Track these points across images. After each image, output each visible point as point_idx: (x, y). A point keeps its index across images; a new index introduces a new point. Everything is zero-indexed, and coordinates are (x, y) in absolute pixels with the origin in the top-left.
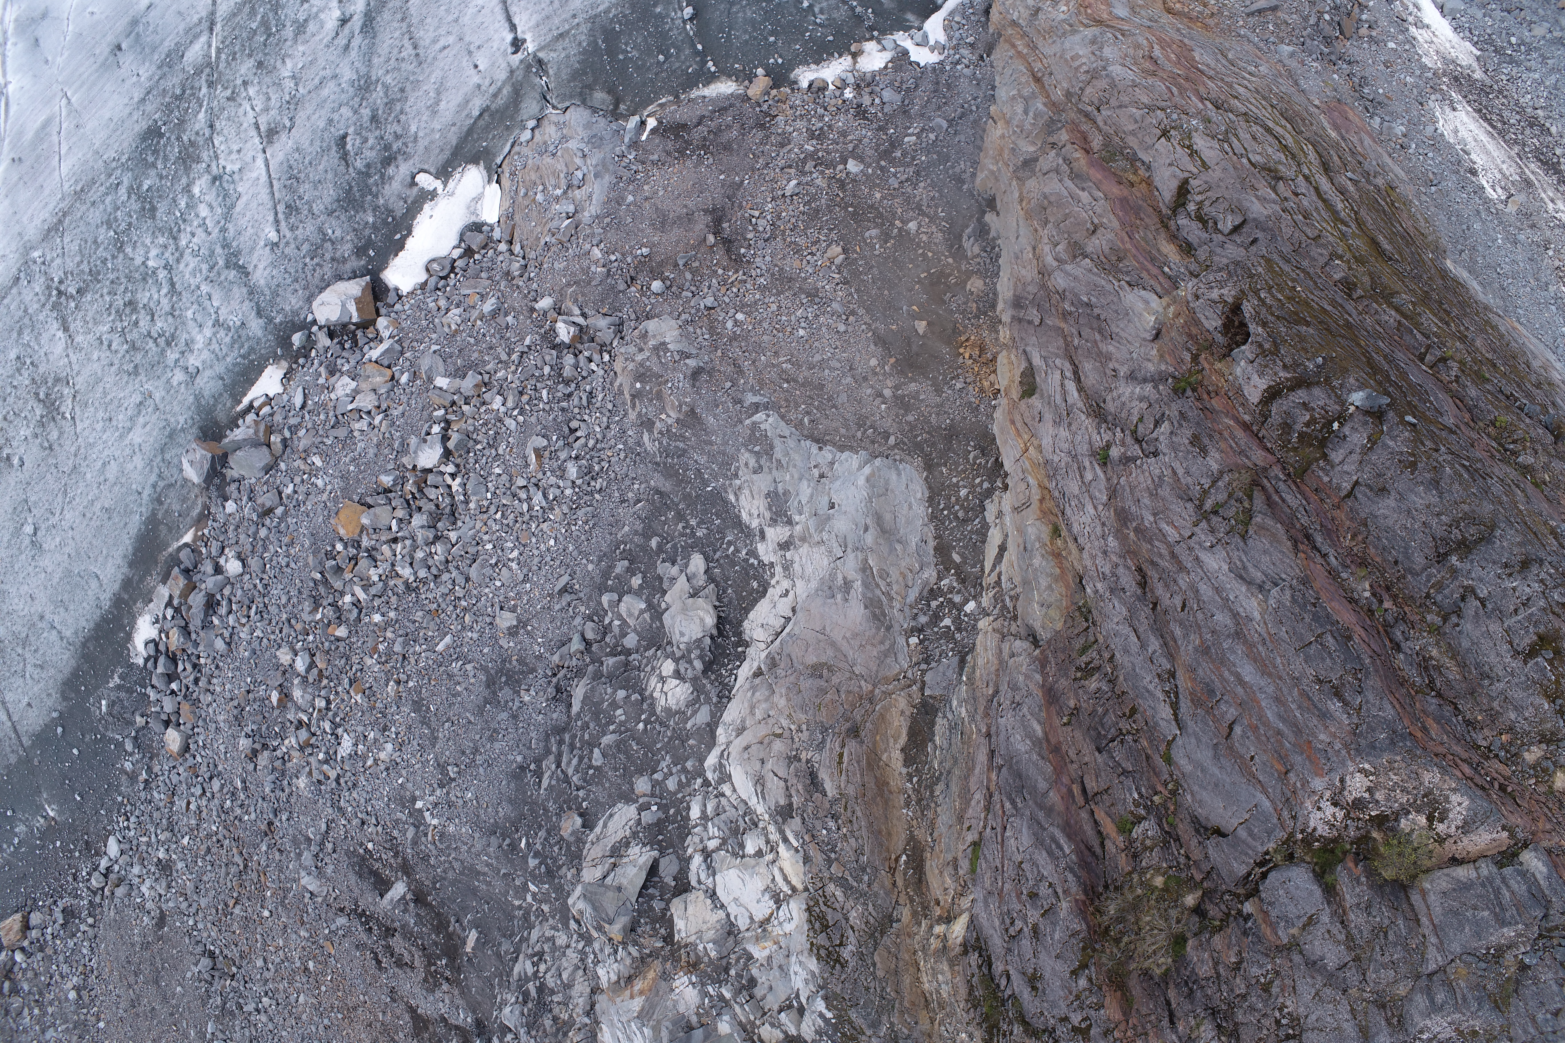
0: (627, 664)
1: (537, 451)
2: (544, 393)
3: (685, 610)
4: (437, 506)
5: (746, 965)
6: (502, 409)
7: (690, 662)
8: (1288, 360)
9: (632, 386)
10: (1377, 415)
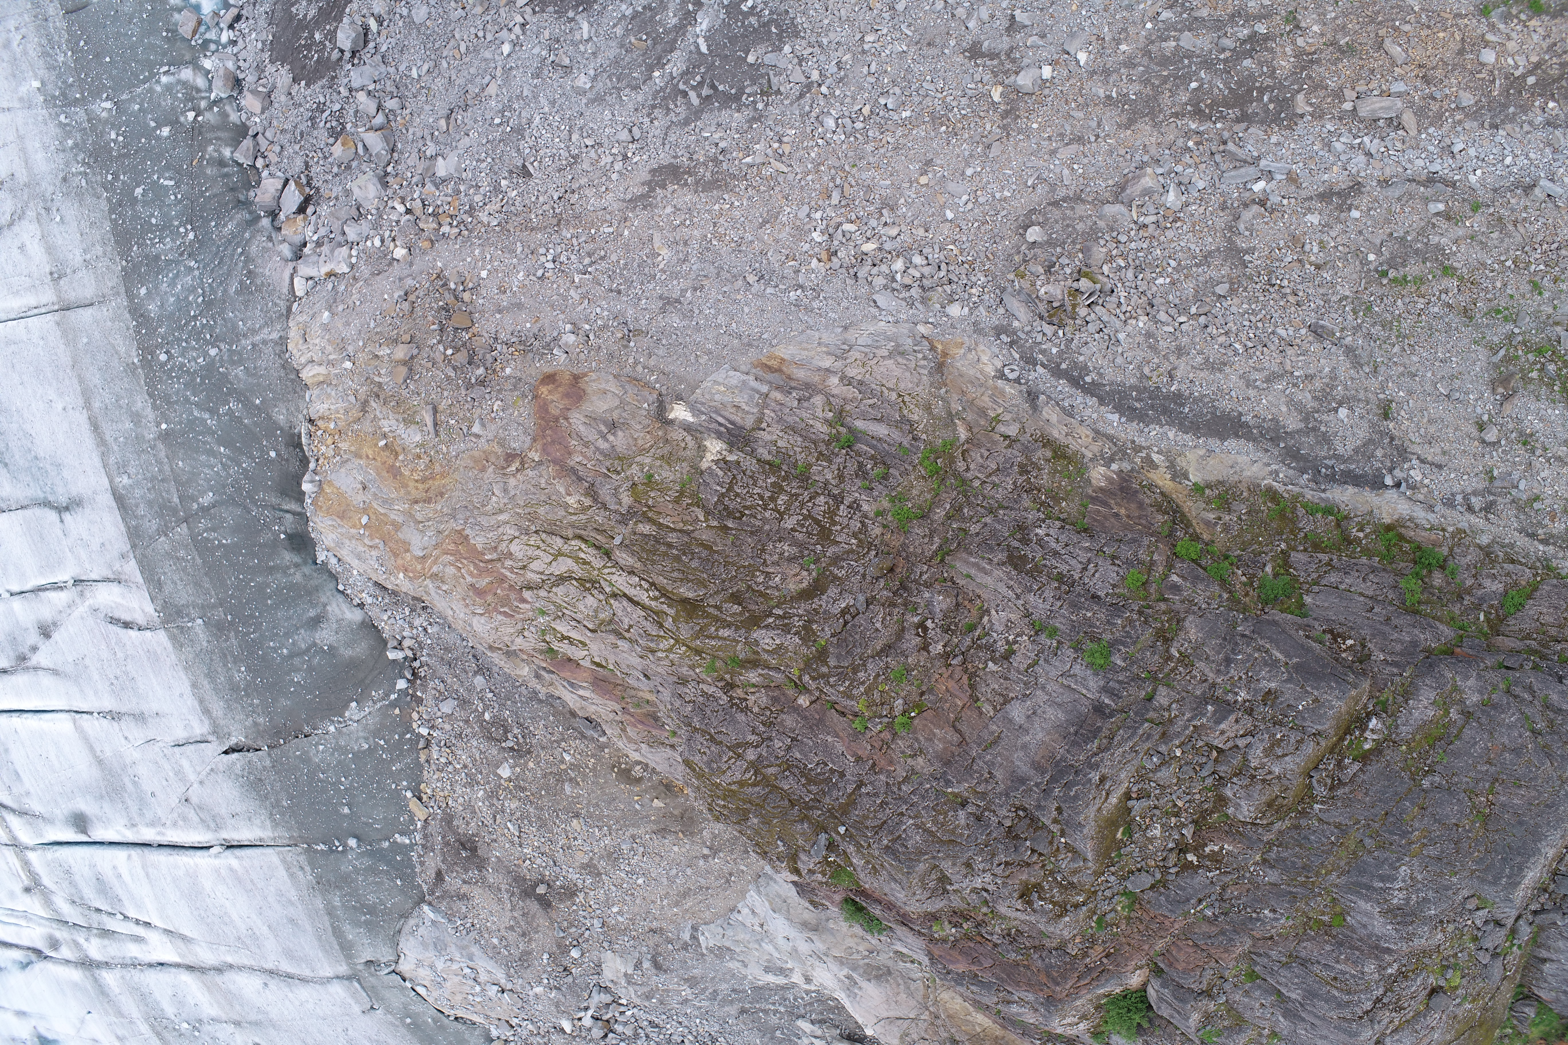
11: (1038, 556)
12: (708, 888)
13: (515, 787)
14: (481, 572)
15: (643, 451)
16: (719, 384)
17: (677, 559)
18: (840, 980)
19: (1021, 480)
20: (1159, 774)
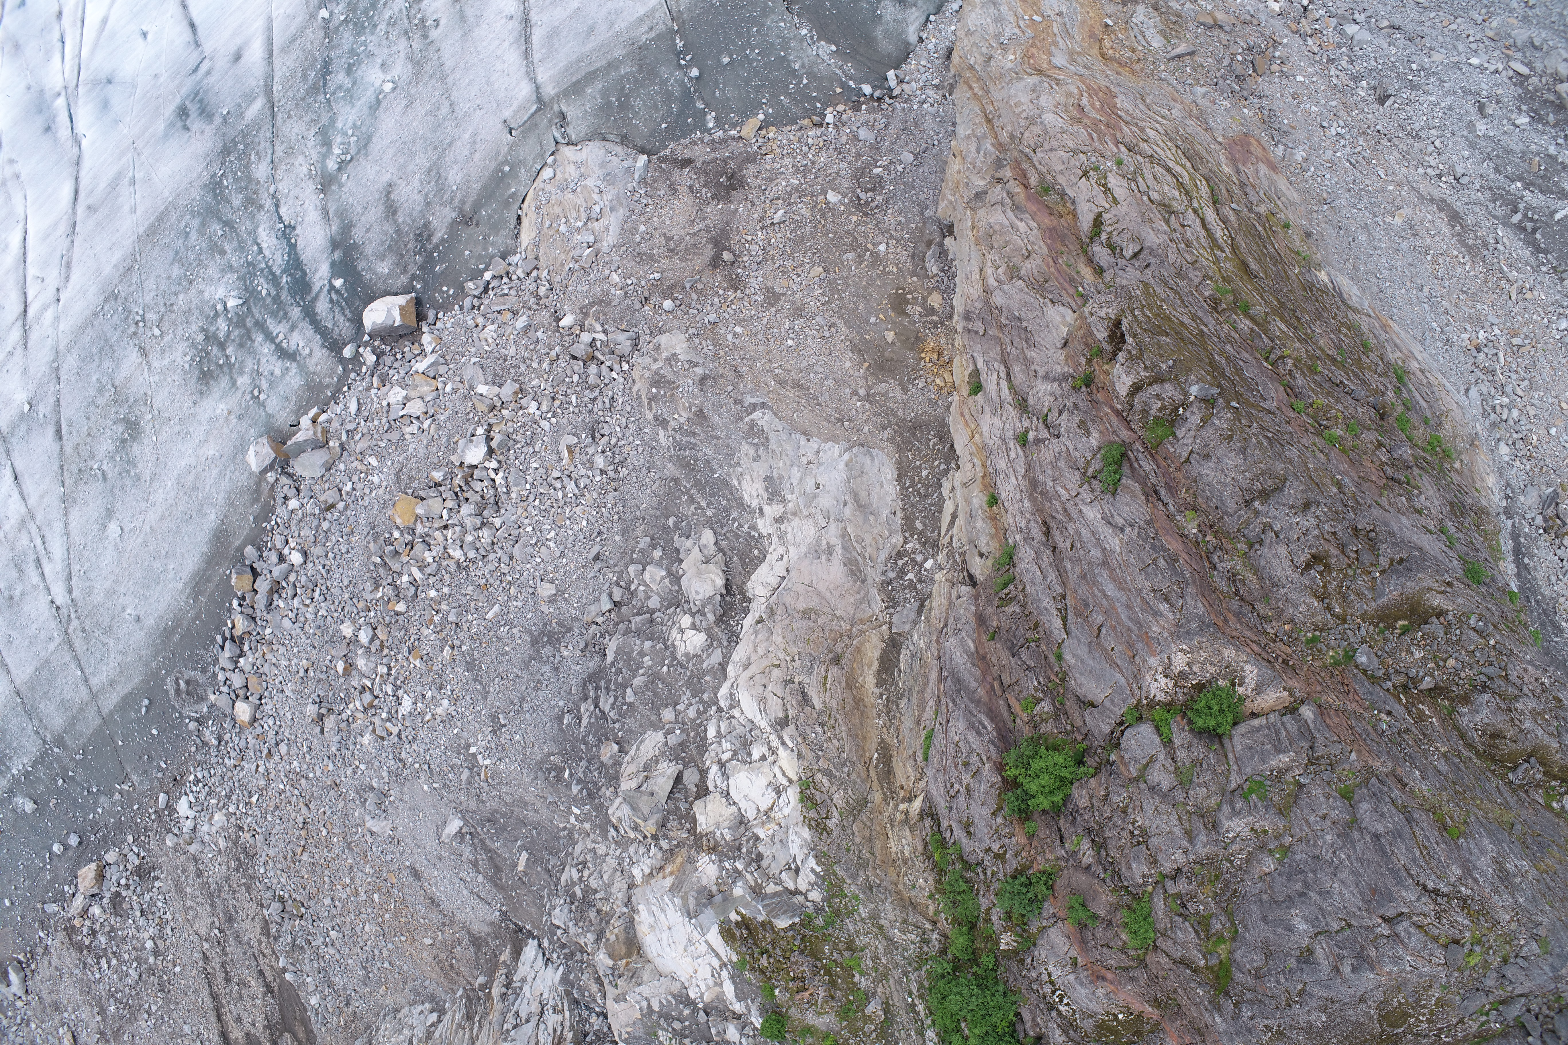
0: (652, 620)
1: (569, 447)
2: (574, 398)
3: (699, 574)
4: (482, 497)
5: (754, 845)
6: (538, 413)
7: (704, 615)
8: (1148, 363)
9: (649, 391)
10: (1208, 402)
12: (819, 405)
13: (823, 210)
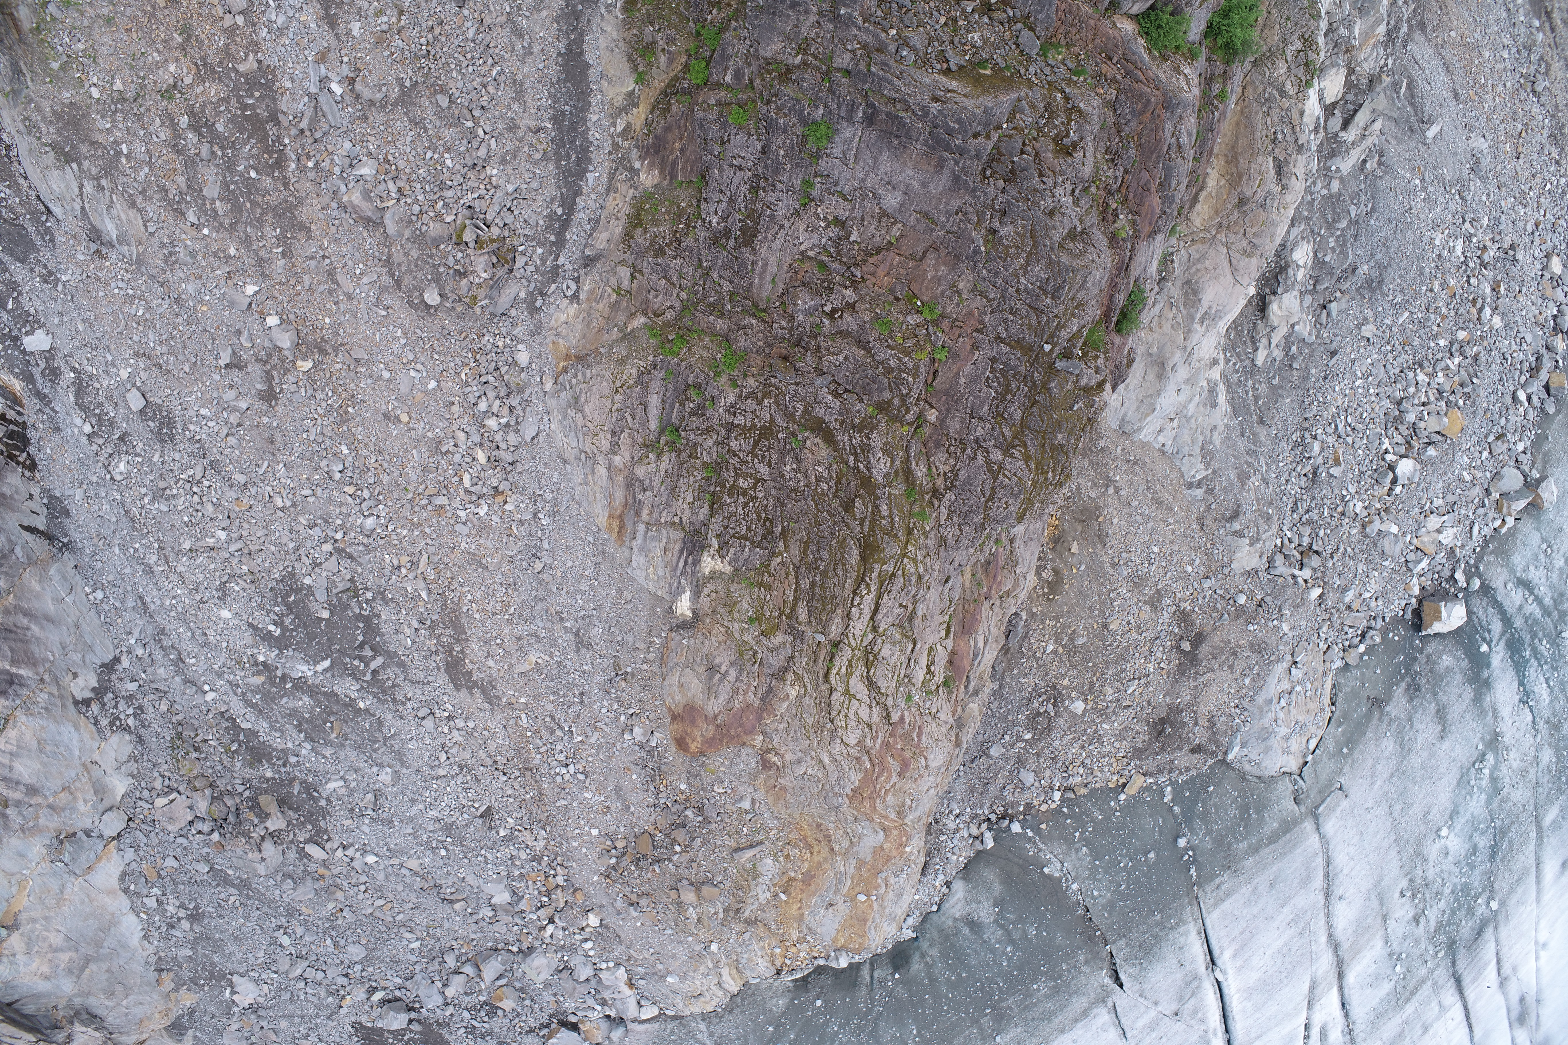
2: (1326, 514)
4: (1397, 429)
6: (1355, 502)
11: (739, 216)
12: (1148, 481)
13: (1091, 693)
14: (884, 768)
15: (729, 633)
16: (648, 574)
17: (824, 574)
18: (1207, 330)
19: (670, 252)
20: (919, 46)
